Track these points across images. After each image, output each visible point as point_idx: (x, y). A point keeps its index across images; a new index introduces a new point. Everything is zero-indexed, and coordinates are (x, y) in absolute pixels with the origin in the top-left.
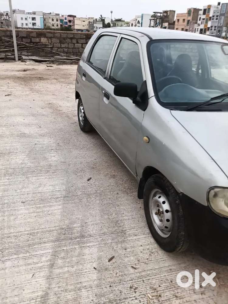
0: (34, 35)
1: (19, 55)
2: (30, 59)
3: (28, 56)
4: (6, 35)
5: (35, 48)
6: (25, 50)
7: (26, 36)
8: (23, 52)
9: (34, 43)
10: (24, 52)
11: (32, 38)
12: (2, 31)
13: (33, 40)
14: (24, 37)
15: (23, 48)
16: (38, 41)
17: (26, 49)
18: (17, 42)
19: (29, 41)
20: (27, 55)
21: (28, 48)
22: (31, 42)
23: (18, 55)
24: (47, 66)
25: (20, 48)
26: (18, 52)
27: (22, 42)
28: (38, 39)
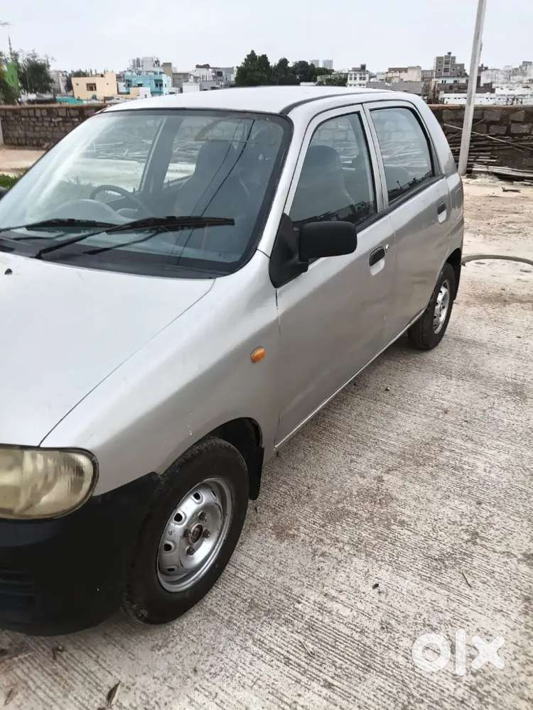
0: (520, 116)
1: (471, 162)
2: (488, 173)
3: (488, 164)
4: (458, 117)
5: (511, 147)
6: (488, 151)
7: (498, 119)
8: (482, 155)
9: (513, 135)
10: (485, 155)
11: (513, 125)
12: (449, 109)
13: (514, 129)
14: (493, 123)
15: (484, 146)
16: (524, 132)
17: (489, 148)
18: (472, 134)
19: (503, 130)
20: (489, 162)
21: (496, 148)
22: (508, 133)
23: (468, 161)
24: (505, 191)
25: (476, 146)
26: (469, 155)
27: (488, 132)
28: (525, 126)
